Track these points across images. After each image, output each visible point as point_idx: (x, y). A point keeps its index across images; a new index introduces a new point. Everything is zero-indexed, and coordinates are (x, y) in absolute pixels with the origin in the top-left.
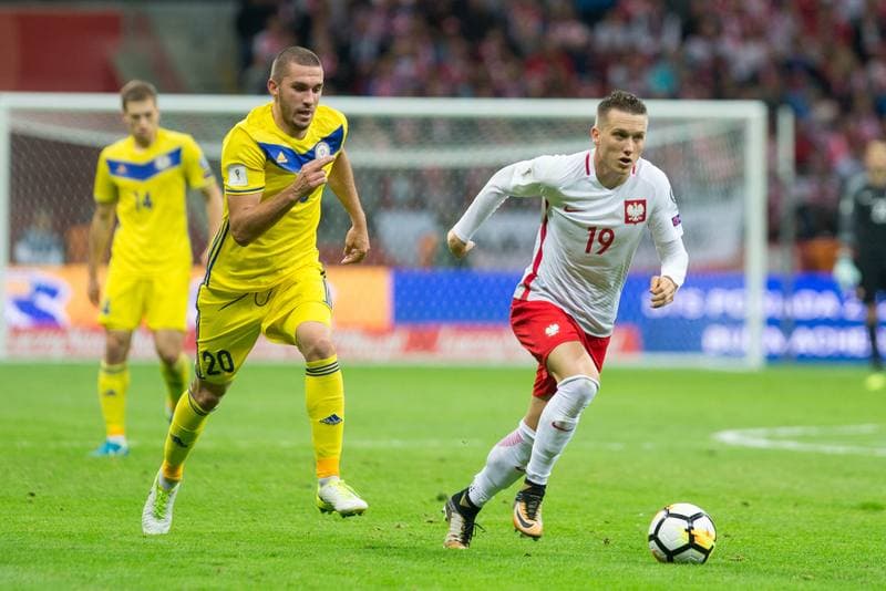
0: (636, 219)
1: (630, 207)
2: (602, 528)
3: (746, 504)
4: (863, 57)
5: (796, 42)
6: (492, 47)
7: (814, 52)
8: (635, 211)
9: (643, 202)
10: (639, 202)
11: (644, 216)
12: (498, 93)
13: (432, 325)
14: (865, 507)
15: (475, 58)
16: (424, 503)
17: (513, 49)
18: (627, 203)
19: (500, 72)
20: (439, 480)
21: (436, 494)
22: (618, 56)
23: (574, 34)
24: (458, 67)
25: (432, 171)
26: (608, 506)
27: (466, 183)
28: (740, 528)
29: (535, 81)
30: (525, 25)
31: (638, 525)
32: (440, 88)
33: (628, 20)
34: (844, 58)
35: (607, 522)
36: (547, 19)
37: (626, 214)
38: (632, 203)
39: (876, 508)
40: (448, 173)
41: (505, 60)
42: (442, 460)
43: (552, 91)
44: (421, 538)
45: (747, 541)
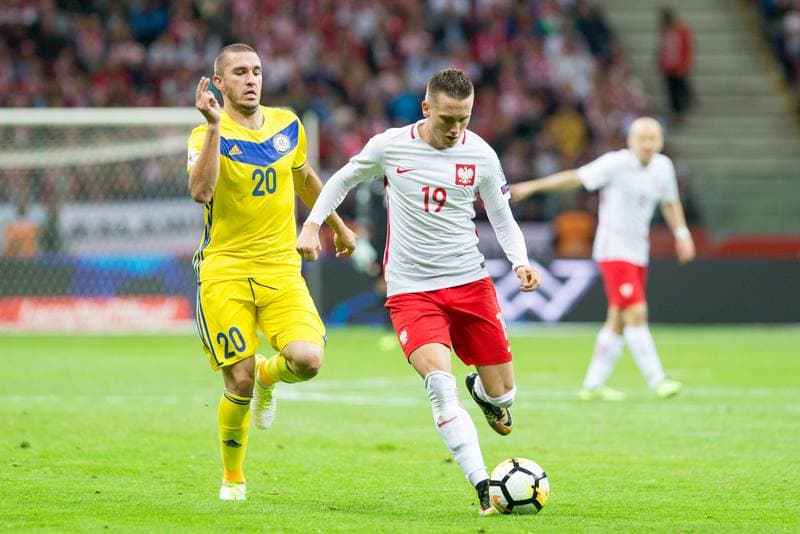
0: (465, 182)
1: (461, 170)
2: (160, 468)
3: (281, 447)
4: (374, 70)
5: (319, 57)
6: (63, 64)
7: (333, 66)
8: (466, 175)
9: (473, 167)
10: (469, 167)
11: (473, 179)
12: (69, 104)
13: (15, 300)
14: (380, 448)
15: (49, 74)
16: (10, 450)
17: (81, 67)
18: (458, 166)
19: (70, 86)
20: (23, 431)
21: (20, 442)
22: (169, 72)
23: (132, 54)
24: (34, 82)
25: (14, 170)
26: (165, 450)
27: (42, 180)
28: (276, 467)
29: (99, 93)
30: (91, 47)
31: (190, 466)
32: (19, 99)
33: (177, 41)
34: (358, 72)
35: (164, 464)
36: (109, 42)
37: (457, 176)
38: (462, 166)
39: (391, 448)
40: (27, 172)
41: (73, 75)
42: (25, 413)
43: (113, 102)
44: (8, 480)
45: (282, 478)
